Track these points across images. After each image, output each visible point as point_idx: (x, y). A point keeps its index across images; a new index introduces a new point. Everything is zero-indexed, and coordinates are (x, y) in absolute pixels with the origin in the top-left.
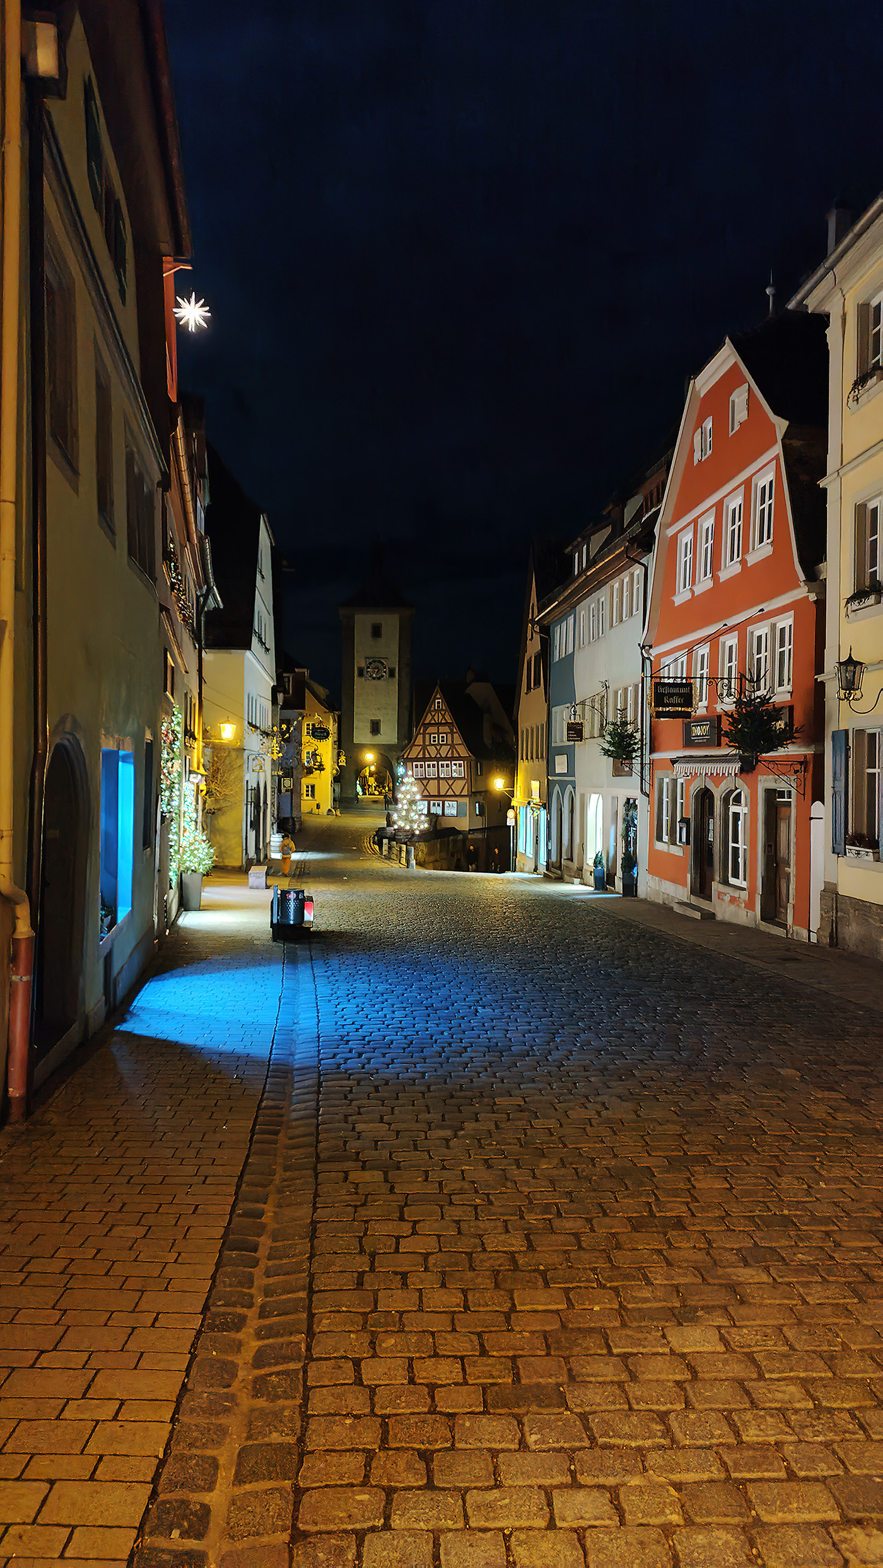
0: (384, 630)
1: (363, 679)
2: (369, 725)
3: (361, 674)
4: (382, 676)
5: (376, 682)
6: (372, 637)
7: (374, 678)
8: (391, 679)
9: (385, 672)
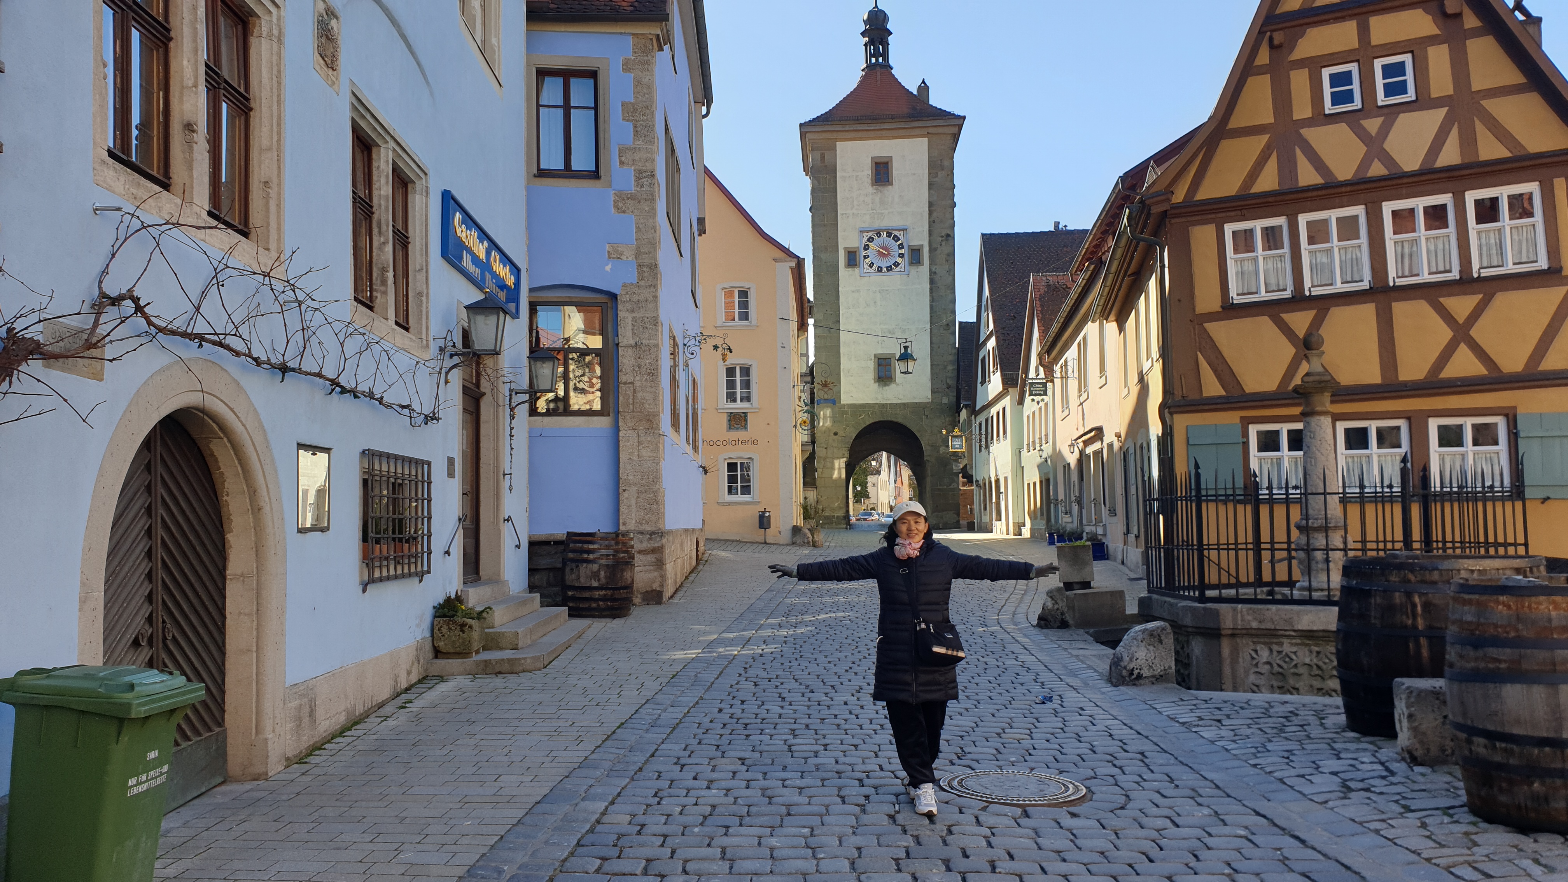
0: (896, 171)
1: (857, 270)
2: (871, 365)
3: (852, 260)
4: (897, 264)
5: (885, 278)
6: (873, 185)
7: (880, 269)
8: (913, 270)
9: (901, 255)
